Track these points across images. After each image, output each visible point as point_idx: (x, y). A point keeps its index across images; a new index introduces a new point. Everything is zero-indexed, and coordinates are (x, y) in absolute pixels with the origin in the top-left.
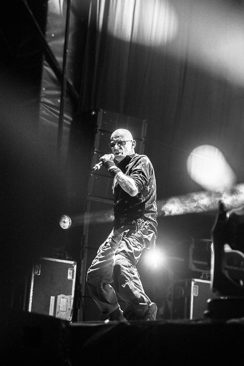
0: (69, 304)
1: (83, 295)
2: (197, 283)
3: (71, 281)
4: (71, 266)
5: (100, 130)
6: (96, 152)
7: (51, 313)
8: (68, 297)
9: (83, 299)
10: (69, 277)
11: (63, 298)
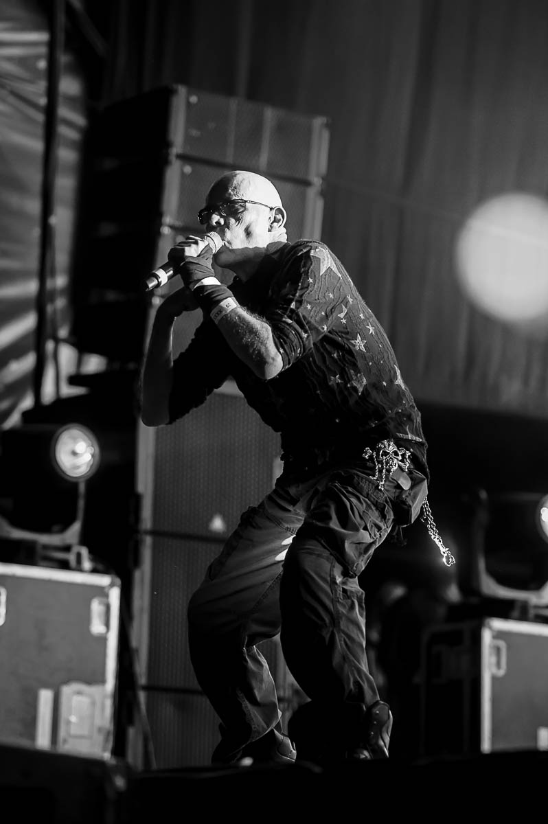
0: (98, 712)
1: (142, 680)
2: (499, 635)
3: (103, 640)
4: (102, 592)
5: (180, 157)
6: (172, 227)
7: (43, 741)
8: (94, 690)
9: (142, 696)
10: (97, 627)
11: (79, 693)
